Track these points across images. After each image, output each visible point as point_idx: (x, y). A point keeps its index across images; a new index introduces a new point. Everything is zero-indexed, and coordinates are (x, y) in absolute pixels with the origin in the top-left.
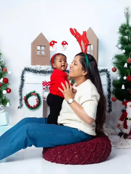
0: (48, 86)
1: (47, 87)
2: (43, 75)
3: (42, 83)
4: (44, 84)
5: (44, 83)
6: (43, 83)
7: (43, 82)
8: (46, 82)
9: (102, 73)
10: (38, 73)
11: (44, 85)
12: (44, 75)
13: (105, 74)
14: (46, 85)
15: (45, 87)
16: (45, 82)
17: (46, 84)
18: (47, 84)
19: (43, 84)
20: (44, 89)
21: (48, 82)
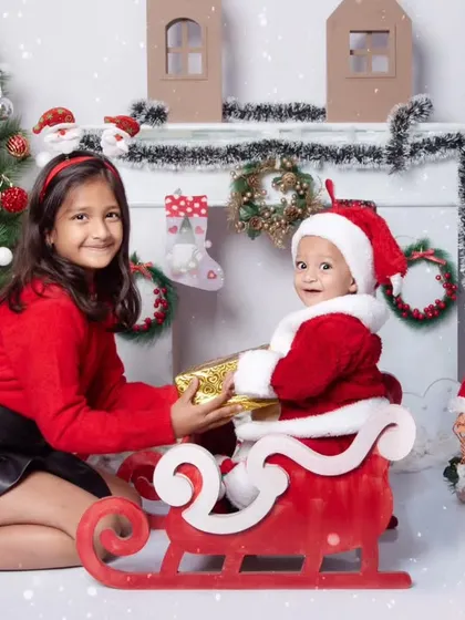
0: (191, 214)
1: (186, 224)
2: (168, 170)
3: (163, 202)
4: (175, 208)
5: (175, 202)
6: (169, 201)
7: (171, 197)
8: (183, 198)
9: (438, 154)
10: (145, 161)
11: (174, 214)
12: (173, 167)
13: (450, 158)
14: (182, 214)
15: (177, 221)
16: (177, 197)
17: (182, 209)
18: (189, 210)
19: (168, 207)
20: (173, 230)
21: (190, 199)
